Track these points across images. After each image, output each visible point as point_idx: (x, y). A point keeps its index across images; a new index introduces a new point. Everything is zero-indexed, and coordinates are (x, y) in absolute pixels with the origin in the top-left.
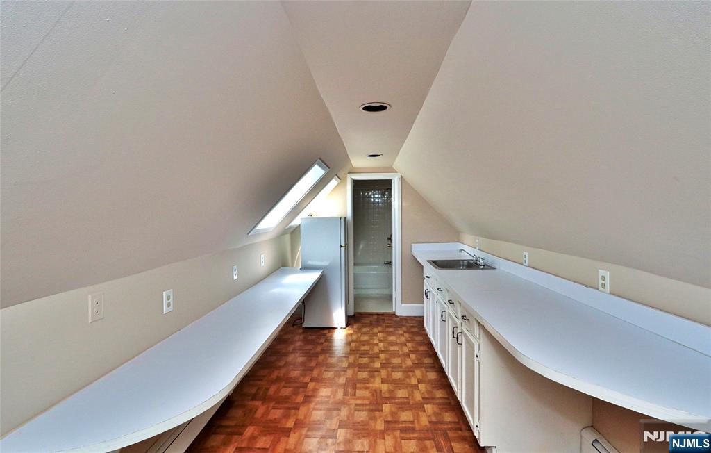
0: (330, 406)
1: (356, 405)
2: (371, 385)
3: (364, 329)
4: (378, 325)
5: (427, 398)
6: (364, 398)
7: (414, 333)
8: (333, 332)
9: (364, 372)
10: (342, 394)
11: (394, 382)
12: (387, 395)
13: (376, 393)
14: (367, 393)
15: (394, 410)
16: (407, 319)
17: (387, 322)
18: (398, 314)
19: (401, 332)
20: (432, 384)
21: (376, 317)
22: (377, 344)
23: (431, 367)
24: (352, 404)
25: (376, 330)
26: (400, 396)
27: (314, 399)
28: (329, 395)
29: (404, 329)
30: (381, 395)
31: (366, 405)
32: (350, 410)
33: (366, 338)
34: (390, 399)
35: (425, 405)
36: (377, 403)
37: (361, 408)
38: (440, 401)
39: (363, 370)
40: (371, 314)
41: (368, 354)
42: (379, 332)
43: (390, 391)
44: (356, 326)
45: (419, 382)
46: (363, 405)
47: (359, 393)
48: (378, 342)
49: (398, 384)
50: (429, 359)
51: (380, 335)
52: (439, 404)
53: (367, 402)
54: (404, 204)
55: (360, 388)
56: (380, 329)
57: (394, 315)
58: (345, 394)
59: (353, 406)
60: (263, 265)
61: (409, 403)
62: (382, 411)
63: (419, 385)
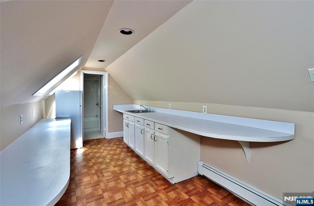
0: (93, 185)
1: (107, 180)
2: (109, 170)
3: (93, 147)
4: (99, 144)
5: (137, 168)
6: (109, 176)
7: (118, 145)
8: (76, 151)
9: (103, 165)
10: (97, 177)
11: (119, 166)
12: (119, 172)
13: (113, 172)
14: (109, 174)
15: (126, 177)
16: (112, 139)
17: (103, 142)
18: (107, 138)
19: (112, 145)
20: (136, 163)
21: (96, 141)
22: (103, 152)
23: (132, 156)
24: (104, 181)
25: (99, 146)
26: (125, 171)
27: (82, 184)
28: (90, 180)
29: (112, 143)
30: (117, 173)
31: (112, 179)
32: (104, 183)
33: (96, 150)
34: (122, 173)
35: (138, 171)
36: (116, 177)
37: (110, 181)
38: (143, 168)
39: (102, 164)
40: (93, 140)
41: (101, 157)
42: (101, 147)
43: (120, 170)
44: (88, 146)
45: (131, 163)
46: (110, 179)
47: (105, 174)
48: (103, 151)
49: (122, 166)
50: (130, 153)
51: (102, 148)
52: (143, 169)
53: (111, 177)
54: (110, 87)
55: (104, 173)
56: (101, 145)
57: (105, 138)
58: (98, 177)
59: (105, 181)
60: (34, 116)
61: (131, 172)
62: (120, 179)
63: (131, 164)
